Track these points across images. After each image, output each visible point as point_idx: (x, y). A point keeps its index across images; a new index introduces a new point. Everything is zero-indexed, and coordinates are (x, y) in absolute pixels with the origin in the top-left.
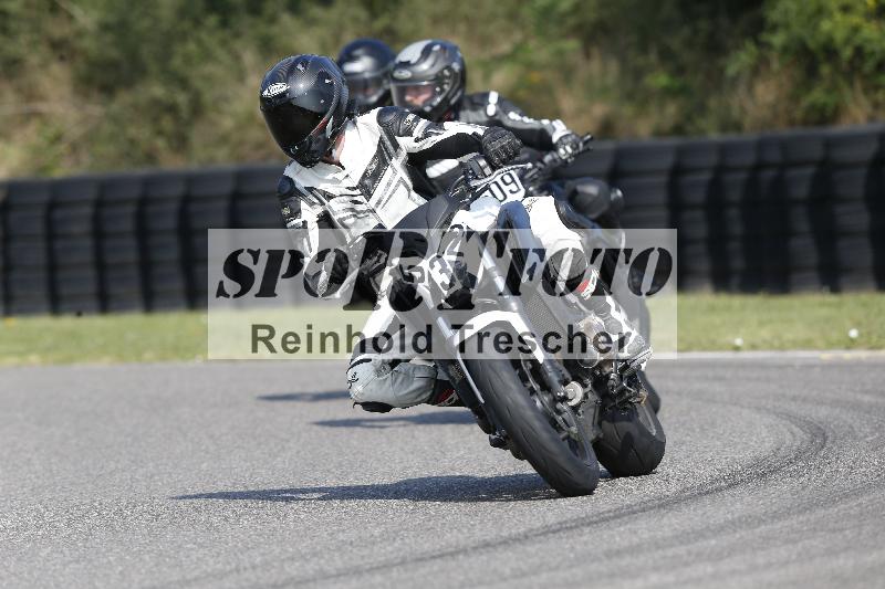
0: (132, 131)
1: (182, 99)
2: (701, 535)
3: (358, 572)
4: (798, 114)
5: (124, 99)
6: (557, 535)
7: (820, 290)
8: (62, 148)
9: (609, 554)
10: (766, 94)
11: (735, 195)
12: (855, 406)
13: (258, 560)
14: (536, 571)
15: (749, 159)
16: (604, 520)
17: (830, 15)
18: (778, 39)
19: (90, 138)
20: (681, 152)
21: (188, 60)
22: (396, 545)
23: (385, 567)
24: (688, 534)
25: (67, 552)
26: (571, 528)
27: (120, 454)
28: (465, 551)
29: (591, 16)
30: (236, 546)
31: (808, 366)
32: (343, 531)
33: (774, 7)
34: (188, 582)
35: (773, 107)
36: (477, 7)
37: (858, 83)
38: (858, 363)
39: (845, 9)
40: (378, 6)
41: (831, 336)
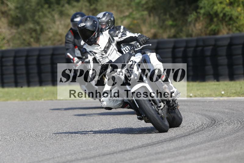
0: (24, 37)
1: (38, 28)
2: (181, 148)
3: (86, 158)
4: (208, 32)
5: (22, 28)
6: (141, 148)
7: (214, 81)
8: (5, 41)
9: (156, 154)
10: (199, 26)
11: (190, 54)
12: (224, 113)
13: (59, 155)
14: (136, 158)
15: (194, 44)
16: (154, 144)
17: (217, 5)
18: (202, 11)
19: (13, 39)
20: (175, 42)
21: (39, 17)
22: (97, 151)
23: (94, 157)
24: (177, 148)
25: (6, 153)
26: (145, 146)
27: (21, 126)
28: (116, 153)
29: (151, 5)
30: (53, 152)
31: (210, 102)
32: (83, 147)
33: (201, 2)
34: (40, 161)
35: (201, 30)
36: (119, 2)
37: (224, 23)
38: (224, 101)
39: (221, 3)
40: (92, 1)
41: (217, 93)
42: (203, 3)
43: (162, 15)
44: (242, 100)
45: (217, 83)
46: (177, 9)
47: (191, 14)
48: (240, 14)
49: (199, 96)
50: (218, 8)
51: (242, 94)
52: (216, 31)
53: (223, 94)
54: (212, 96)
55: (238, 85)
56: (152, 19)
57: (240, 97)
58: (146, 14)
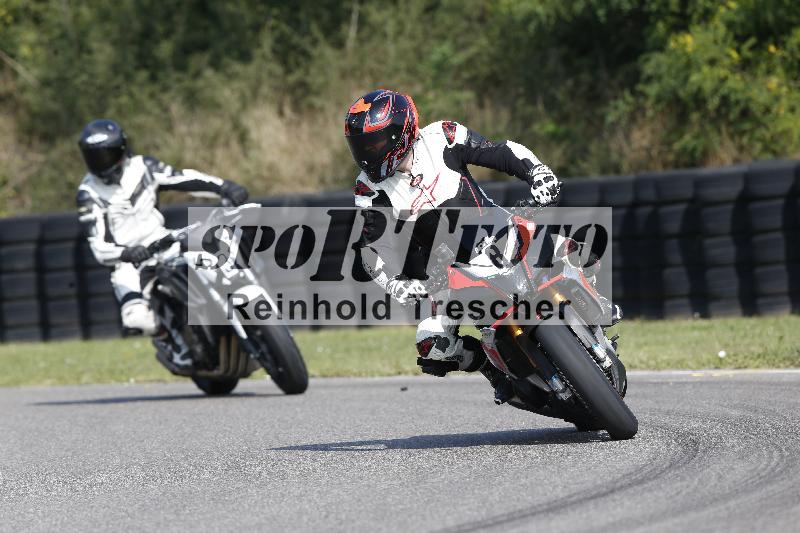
4: (671, 157)
5: (63, 146)
7: (692, 315)
8: (8, 191)
10: (642, 138)
15: (626, 197)
16: (497, 523)
17: (699, 69)
18: (652, 90)
19: (33, 182)
21: (121, 111)
29: (484, 70)
31: (681, 384)
35: (648, 150)
36: (380, 62)
37: (724, 129)
38: (726, 381)
39: (712, 62)
40: (291, 60)
41: (702, 357)
42: (653, 63)
43: (521, 102)
44: (784, 379)
45: (704, 323)
46: (570, 83)
47: (616, 98)
48: (777, 98)
49: (643, 366)
50: (705, 79)
51: (784, 359)
52: (698, 154)
53: (721, 359)
54: (687, 365)
55: (770, 330)
56: (488, 114)
57: (779, 367)
58: (468, 101)
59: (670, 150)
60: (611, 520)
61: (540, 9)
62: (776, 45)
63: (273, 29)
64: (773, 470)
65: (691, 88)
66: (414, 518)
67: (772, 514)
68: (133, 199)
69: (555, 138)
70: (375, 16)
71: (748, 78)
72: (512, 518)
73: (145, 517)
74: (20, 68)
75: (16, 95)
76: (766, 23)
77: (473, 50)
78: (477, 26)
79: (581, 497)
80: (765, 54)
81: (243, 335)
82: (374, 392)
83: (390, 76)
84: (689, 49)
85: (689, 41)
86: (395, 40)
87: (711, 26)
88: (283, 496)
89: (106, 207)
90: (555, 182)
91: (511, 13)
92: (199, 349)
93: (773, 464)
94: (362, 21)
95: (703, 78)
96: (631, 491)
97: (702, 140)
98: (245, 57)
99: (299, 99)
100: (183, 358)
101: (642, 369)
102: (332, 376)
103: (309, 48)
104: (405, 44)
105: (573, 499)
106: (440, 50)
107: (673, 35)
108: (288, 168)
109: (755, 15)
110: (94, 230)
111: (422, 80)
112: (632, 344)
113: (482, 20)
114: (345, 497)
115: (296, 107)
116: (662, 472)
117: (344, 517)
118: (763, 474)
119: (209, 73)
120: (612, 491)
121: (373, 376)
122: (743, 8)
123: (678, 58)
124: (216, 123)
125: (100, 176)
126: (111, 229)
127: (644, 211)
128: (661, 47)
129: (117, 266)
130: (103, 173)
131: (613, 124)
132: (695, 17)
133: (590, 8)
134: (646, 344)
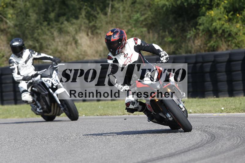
1: (37, 45)
4: (207, 48)
7: (213, 97)
8: (4, 59)
10: (198, 43)
15: (193, 61)
17: (216, 21)
18: (201, 28)
21: (38, 34)
29: (150, 22)
31: (210, 118)
35: (200, 46)
36: (118, 19)
37: (223, 39)
38: (224, 117)
39: (220, 19)
40: (91, 19)
41: (217, 110)
42: (202, 19)
43: (161, 31)
44: (242, 116)
45: (217, 99)
46: (176, 25)
47: (190, 30)
48: (239, 30)
49: (198, 112)
50: (217, 25)
51: (242, 110)
52: (215, 47)
53: (222, 110)
54: (212, 112)
55: (237, 101)
56: (151, 35)
57: (240, 112)
58: (145, 31)
59: (207, 46)
60: (189, 159)
61: (167, 3)
62: (239, 14)
63: (85, 9)
64: (238, 144)
65: (213, 27)
66: (128, 158)
67: (238, 157)
68: (26, 62)
69: (171, 42)
70: (117, 5)
71: (230, 24)
72: (159, 158)
73: (46, 158)
74: (8, 21)
75: (7, 30)
76: (236, 7)
77: (146, 16)
78: (147, 8)
79: (180, 152)
80: (236, 16)
81: (59, 103)
82: (116, 120)
83: (121, 24)
84: (212, 15)
85: (212, 13)
86: (123, 13)
87: (219, 8)
88: (88, 152)
89: (18, 64)
90: (168, 56)
91: (158, 4)
92: (45, 107)
93: (238, 142)
94: (113, 7)
95: (217, 24)
96: (195, 150)
97: (217, 43)
98: (77, 18)
99: (93, 30)
100: (40, 110)
101: (198, 113)
102: (103, 115)
103: (96, 15)
104: (126, 14)
105: (177, 153)
106: (136, 16)
107: (208, 11)
108: (90, 51)
109: (232, 5)
110: (14, 71)
111: (131, 25)
112: (195, 105)
113: (149, 6)
114: (108, 152)
115: (92, 33)
116: (204, 144)
117: (107, 158)
118: (235, 145)
119: (66, 23)
120: (189, 150)
121: (116, 115)
122: (229, 3)
123: (209, 18)
124: (68, 38)
125: (16, 55)
126: (19, 71)
127: (199, 65)
128: (204, 15)
129: (20, 82)
130: (17, 54)
131: (189, 38)
132: (214, 5)
133: (182, 3)
134: (199, 105)
